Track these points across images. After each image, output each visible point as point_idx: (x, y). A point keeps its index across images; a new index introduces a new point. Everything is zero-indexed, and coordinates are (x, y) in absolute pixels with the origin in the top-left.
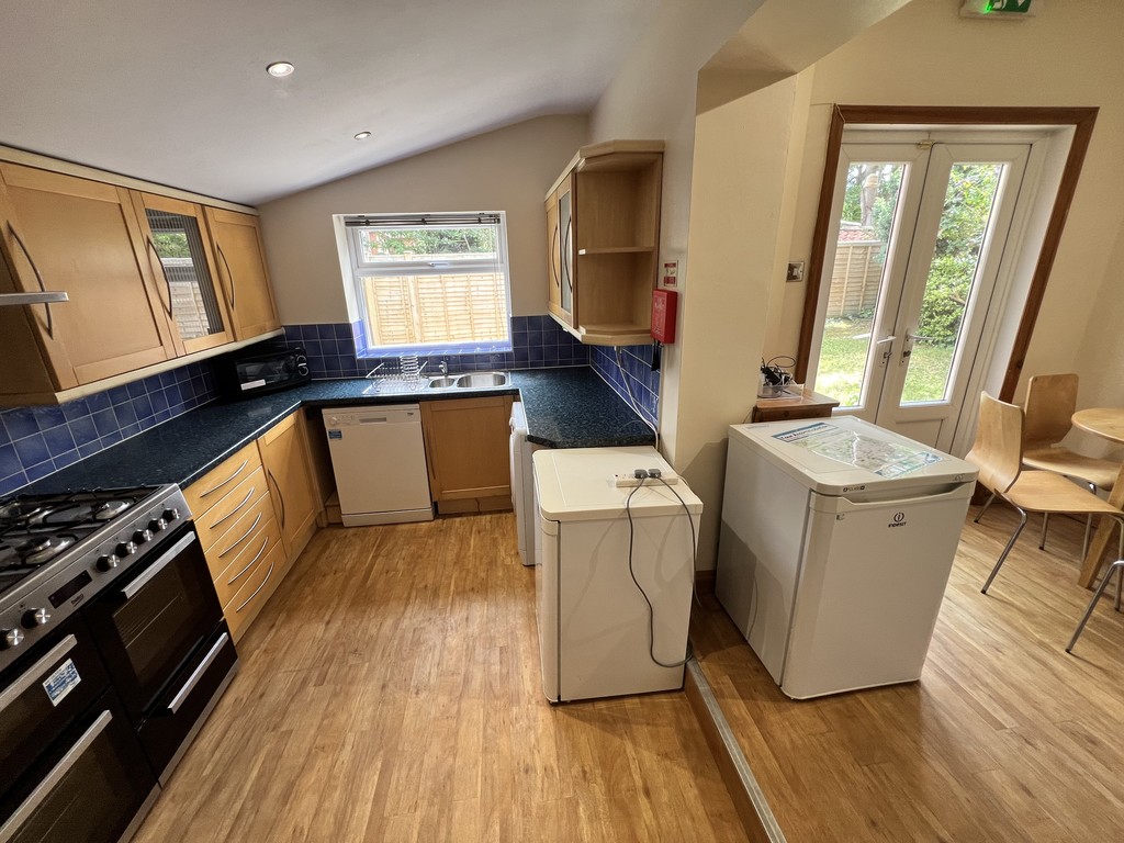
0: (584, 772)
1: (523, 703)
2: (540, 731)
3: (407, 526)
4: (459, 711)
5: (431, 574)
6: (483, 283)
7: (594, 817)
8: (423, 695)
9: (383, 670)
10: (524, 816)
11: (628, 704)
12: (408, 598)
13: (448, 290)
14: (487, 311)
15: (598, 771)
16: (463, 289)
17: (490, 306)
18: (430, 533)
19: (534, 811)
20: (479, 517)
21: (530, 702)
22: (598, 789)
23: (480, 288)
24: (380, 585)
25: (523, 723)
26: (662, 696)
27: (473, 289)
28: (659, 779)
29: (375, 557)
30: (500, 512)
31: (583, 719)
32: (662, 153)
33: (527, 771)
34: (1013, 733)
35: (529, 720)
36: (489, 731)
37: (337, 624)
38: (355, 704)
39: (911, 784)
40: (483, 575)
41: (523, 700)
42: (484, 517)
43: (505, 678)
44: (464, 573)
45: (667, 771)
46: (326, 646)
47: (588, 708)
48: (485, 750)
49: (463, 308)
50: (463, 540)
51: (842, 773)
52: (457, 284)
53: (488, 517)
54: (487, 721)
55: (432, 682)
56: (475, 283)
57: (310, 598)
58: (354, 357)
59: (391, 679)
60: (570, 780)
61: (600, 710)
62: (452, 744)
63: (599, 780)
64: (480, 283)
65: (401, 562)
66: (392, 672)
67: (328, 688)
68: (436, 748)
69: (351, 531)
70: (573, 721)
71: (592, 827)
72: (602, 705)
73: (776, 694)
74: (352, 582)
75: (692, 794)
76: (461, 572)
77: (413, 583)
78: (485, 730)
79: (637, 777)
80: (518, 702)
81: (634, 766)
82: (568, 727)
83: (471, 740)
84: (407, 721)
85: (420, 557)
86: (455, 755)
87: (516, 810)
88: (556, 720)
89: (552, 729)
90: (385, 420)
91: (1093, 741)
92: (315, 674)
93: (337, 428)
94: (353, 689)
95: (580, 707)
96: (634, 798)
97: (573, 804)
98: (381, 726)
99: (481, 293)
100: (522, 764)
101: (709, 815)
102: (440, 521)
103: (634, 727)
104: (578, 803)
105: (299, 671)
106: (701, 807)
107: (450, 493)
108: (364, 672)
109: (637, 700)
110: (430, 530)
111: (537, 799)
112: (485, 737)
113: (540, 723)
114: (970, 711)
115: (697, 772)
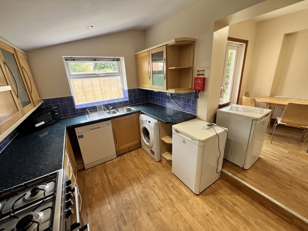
0: (219, 208)
1: (190, 198)
2: (201, 203)
3: (109, 162)
4: (176, 209)
5: (132, 174)
6: (88, 82)
7: (231, 217)
8: (163, 210)
9: (143, 209)
10: (218, 227)
11: (213, 186)
12: (131, 184)
13: (75, 85)
14: (90, 90)
15: (221, 206)
16: (81, 84)
17: (91, 89)
18: (119, 162)
19: (218, 224)
20: (131, 153)
21: (192, 197)
22: (225, 210)
23: (87, 83)
24: (117, 184)
25: (195, 203)
26: (217, 181)
27: (84, 84)
28: (234, 200)
29: (107, 175)
30: (136, 149)
31: (207, 195)
32: (194, 42)
33: (207, 215)
34: (279, 161)
35: (196, 202)
36: (189, 210)
37: (113, 203)
38: (144, 224)
39: (277, 177)
40: (147, 168)
41: (190, 197)
42: (132, 152)
43: (180, 194)
44: (142, 170)
45: (234, 198)
46: (116, 211)
47: (205, 192)
48: (193, 216)
49: (82, 90)
50: (132, 161)
51: (267, 180)
52: (78, 82)
53: (134, 151)
54: (186, 208)
55: (162, 205)
56: (85, 82)
57: (94, 198)
58: (75, 108)
59: (148, 211)
60: (218, 212)
61: (209, 191)
62: (183, 220)
63: (224, 208)
64: (86, 82)
65: (117, 174)
66: (147, 209)
67: (130, 224)
68: (180, 224)
69: (90, 170)
70: (206, 197)
71: (232, 220)
72: (208, 190)
73: (243, 169)
74: (106, 187)
75: (242, 200)
76: (140, 170)
77: (128, 179)
78: (188, 211)
79: (230, 203)
80: (189, 199)
81: (227, 200)
82: (206, 199)
83: (187, 215)
84: (165, 220)
85: (123, 170)
86: (187, 222)
87: (214, 227)
88: (202, 198)
89: (203, 201)
90: (99, 128)
91: (288, 157)
92: (121, 223)
93: (81, 134)
94: (139, 220)
95: (204, 192)
96: (234, 208)
97: (224, 217)
98: (159, 226)
99: (87, 85)
100: (205, 214)
101: (249, 203)
102: (119, 157)
103: (219, 191)
104: (225, 216)
105: (113, 224)
106: (246, 202)
107: (122, 148)
108: (138, 213)
109: (214, 185)
110: (118, 161)
111: (216, 221)
112: (190, 213)
113: (199, 201)
114: (271, 159)
115: (239, 195)
